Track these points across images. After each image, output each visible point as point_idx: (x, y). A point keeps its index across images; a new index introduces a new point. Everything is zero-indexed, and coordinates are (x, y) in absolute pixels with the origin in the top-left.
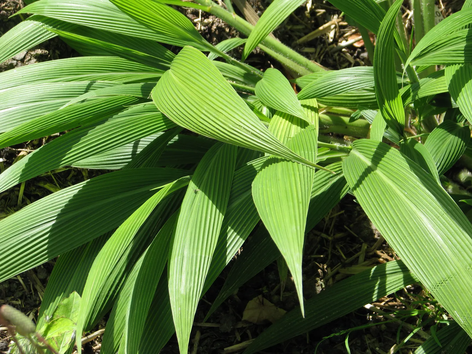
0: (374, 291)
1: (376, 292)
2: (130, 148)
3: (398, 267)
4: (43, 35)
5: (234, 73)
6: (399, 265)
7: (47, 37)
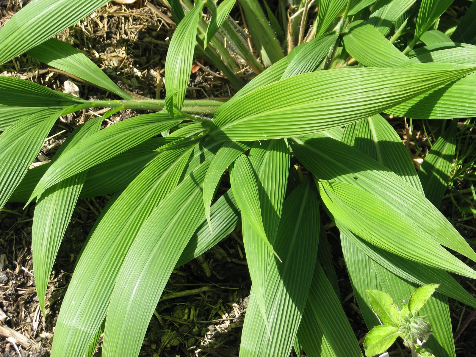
0: (439, 181)
1: (441, 180)
2: (229, 209)
3: (434, 156)
4: (73, 194)
5: (196, 129)
6: (434, 154)
7: (77, 193)
